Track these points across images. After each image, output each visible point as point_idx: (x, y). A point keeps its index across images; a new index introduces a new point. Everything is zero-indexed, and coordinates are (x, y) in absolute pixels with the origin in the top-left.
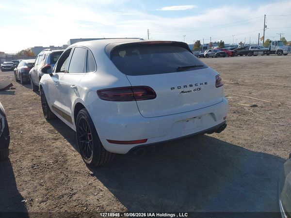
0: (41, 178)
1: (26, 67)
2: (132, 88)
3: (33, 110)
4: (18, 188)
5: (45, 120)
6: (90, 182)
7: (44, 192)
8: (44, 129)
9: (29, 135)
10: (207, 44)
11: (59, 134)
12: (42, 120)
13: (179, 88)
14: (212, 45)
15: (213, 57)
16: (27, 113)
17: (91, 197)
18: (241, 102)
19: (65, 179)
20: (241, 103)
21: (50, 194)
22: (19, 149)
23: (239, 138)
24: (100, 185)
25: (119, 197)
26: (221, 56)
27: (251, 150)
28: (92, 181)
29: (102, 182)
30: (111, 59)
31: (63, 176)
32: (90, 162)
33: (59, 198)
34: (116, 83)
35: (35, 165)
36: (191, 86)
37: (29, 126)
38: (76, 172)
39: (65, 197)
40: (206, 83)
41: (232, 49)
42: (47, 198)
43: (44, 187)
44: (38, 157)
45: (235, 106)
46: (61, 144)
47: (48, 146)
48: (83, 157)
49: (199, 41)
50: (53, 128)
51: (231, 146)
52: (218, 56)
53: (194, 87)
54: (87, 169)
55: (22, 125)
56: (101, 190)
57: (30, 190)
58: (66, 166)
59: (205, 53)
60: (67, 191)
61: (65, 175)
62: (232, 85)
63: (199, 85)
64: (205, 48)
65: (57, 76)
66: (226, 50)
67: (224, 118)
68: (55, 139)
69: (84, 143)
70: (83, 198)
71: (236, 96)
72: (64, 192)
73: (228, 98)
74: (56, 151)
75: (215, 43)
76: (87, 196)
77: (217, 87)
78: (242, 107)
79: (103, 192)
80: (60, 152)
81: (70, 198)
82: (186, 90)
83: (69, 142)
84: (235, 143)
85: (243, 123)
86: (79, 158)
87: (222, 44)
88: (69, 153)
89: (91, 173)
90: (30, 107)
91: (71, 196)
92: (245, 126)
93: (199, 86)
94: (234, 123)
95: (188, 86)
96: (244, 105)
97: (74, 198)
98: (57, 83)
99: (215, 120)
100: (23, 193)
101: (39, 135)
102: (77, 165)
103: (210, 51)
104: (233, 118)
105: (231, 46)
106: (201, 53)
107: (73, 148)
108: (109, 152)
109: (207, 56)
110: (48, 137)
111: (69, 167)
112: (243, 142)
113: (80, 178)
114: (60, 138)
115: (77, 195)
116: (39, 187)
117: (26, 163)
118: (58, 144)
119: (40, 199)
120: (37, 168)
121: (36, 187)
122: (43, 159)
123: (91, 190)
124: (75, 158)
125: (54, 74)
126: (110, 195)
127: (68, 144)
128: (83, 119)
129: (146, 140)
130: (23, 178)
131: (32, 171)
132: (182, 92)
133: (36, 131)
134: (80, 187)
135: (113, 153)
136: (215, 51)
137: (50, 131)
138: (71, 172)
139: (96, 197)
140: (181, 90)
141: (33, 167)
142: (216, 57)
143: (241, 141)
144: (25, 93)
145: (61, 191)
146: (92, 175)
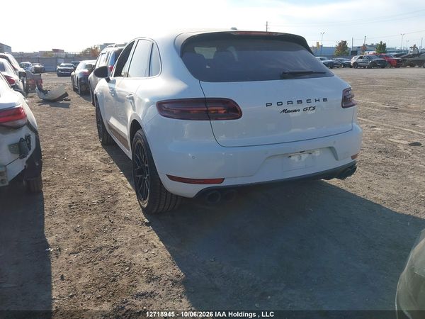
0: (79, 221)
1: (86, 71)
2: (205, 101)
3: (87, 130)
4: (46, 231)
5: (100, 145)
6: (141, 234)
7: (78, 240)
8: (96, 157)
9: (75, 163)
10: (359, 47)
11: (115, 164)
12: (96, 145)
13: (280, 104)
14: (365, 48)
15: (365, 68)
16: (77, 134)
17: (140, 254)
18: (395, 137)
19: (109, 226)
20: (395, 139)
21: (84, 244)
22: (58, 180)
23: (378, 191)
24: (155, 239)
25: (178, 259)
26: (379, 67)
27: (395, 209)
28: (145, 232)
29: (159, 235)
30: (181, 56)
31: (107, 222)
32: (146, 205)
33: (96, 251)
34: (184, 91)
35: (73, 203)
36: (299, 102)
37: (76, 151)
38: (125, 218)
39: (105, 250)
40: (325, 100)
41: (397, 56)
42: (81, 249)
43: (80, 234)
44: (79, 194)
45: (383, 142)
46: (115, 178)
47: (97, 179)
48: (139, 198)
49: (346, 42)
50: (108, 156)
51: (362, 201)
52: (374, 65)
53: (305, 105)
54: (142, 214)
55: (68, 149)
56: (155, 246)
57: (60, 236)
58: (114, 208)
59: (353, 60)
60: (108, 243)
61: (110, 221)
62: (385, 111)
63: (313, 101)
64: (354, 53)
65: (114, 82)
66: (387, 56)
67: (353, 157)
68: (108, 172)
69: (141, 179)
70: (128, 254)
71: (389, 127)
72: (104, 243)
73: (375, 130)
74: (106, 188)
75: (372, 46)
76: (134, 252)
77: (344, 107)
78: (395, 145)
79: (156, 249)
80: (111, 189)
81: (111, 252)
82: (290, 108)
83: (126, 176)
84: (371, 197)
85: (390, 169)
86: (134, 199)
87: (382, 47)
88: (122, 191)
89: (146, 221)
90: (84, 125)
91: (113, 249)
92: (392, 174)
93: (313, 104)
94: (376, 168)
95: (295, 102)
96: (398, 141)
97: (116, 252)
98: (113, 91)
99: (337, 160)
100: (50, 240)
101: (87, 165)
102: (129, 209)
103: (361, 58)
104: (375, 161)
105: (397, 52)
106: (346, 61)
107: (129, 185)
108: (172, 194)
109: (356, 65)
110: (99, 167)
111: (118, 210)
112: (385, 198)
113: (130, 227)
114: (115, 171)
115: (120, 250)
116: (72, 233)
117: (63, 201)
118: (111, 177)
119: (71, 249)
120: (75, 208)
121: (69, 233)
122: (86, 197)
123: (141, 245)
124: (129, 199)
125: (111, 78)
126: (165, 254)
127: (124, 179)
128: (139, 144)
129: (222, 180)
130: (54, 219)
131: (68, 211)
132: (284, 111)
133: (85, 158)
134: (127, 239)
135: (177, 196)
136: (369, 58)
137: (103, 160)
138: (119, 217)
139: (146, 255)
140: (281, 108)
141: (70, 206)
142: (370, 67)
143: (380, 196)
144: (81, 107)
145: (100, 241)
146: (147, 224)
